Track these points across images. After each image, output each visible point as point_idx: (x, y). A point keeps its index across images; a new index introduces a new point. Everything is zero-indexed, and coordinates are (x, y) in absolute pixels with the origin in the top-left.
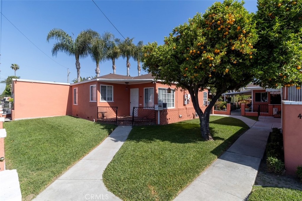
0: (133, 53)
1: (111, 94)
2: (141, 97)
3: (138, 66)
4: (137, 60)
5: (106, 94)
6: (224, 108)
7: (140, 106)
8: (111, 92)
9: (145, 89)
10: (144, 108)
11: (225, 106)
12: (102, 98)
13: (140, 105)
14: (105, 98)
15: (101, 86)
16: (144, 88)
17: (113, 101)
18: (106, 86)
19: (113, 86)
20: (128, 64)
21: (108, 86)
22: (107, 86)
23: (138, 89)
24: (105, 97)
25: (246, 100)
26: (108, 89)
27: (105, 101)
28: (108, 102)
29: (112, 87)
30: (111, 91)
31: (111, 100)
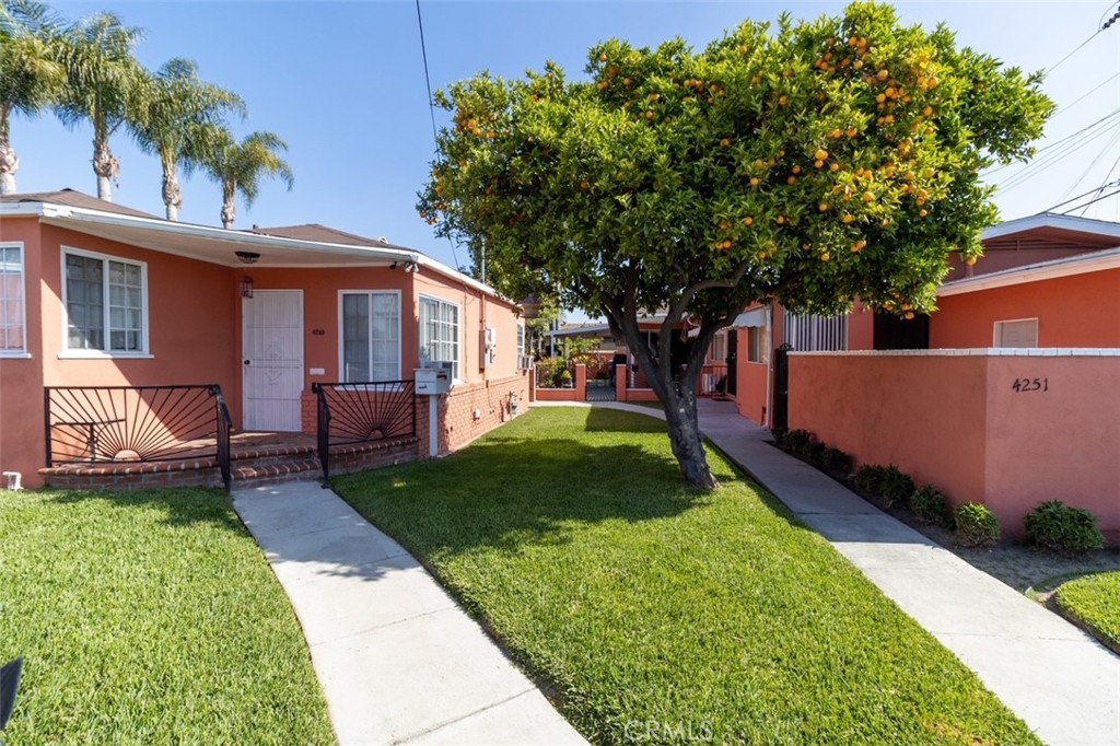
0: (144, 107)
1: (136, 314)
2: (322, 333)
3: (165, 183)
4: (160, 150)
5: (101, 307)
6: (567, 381)
7: (317, 376)
8: (136, 301)
9: (344, 295)
10: (339, 388)
11: (567, 374)
12: (72, 334)
13: (313, 371)
14: (92, 333)
15: (69, 256)
16: (341, 293)
17: (145, 352)
18: (100, 262)
19: (144, 266)
20: (105, 157)
21: (110, 262)
22: (106, 258)
23: (300, 293)
24: (96, 327)
25: (589, 355)
26: (111, 280)
27: (97, 353)
28: (114, 360)
29: (138, 267)
30: (135, 292)
31: (135, 348)
